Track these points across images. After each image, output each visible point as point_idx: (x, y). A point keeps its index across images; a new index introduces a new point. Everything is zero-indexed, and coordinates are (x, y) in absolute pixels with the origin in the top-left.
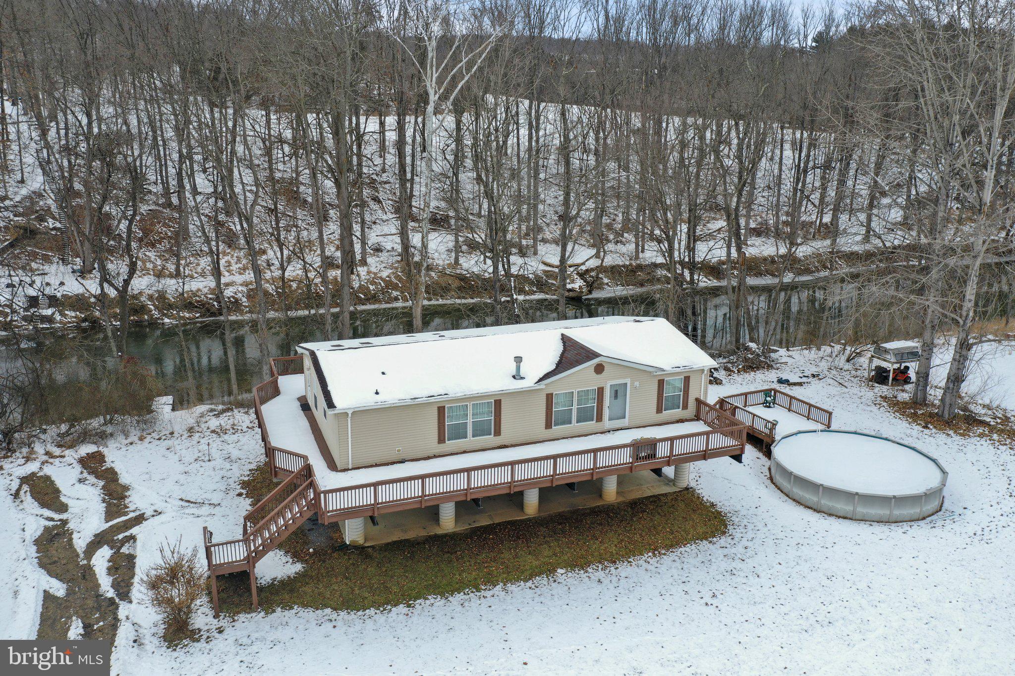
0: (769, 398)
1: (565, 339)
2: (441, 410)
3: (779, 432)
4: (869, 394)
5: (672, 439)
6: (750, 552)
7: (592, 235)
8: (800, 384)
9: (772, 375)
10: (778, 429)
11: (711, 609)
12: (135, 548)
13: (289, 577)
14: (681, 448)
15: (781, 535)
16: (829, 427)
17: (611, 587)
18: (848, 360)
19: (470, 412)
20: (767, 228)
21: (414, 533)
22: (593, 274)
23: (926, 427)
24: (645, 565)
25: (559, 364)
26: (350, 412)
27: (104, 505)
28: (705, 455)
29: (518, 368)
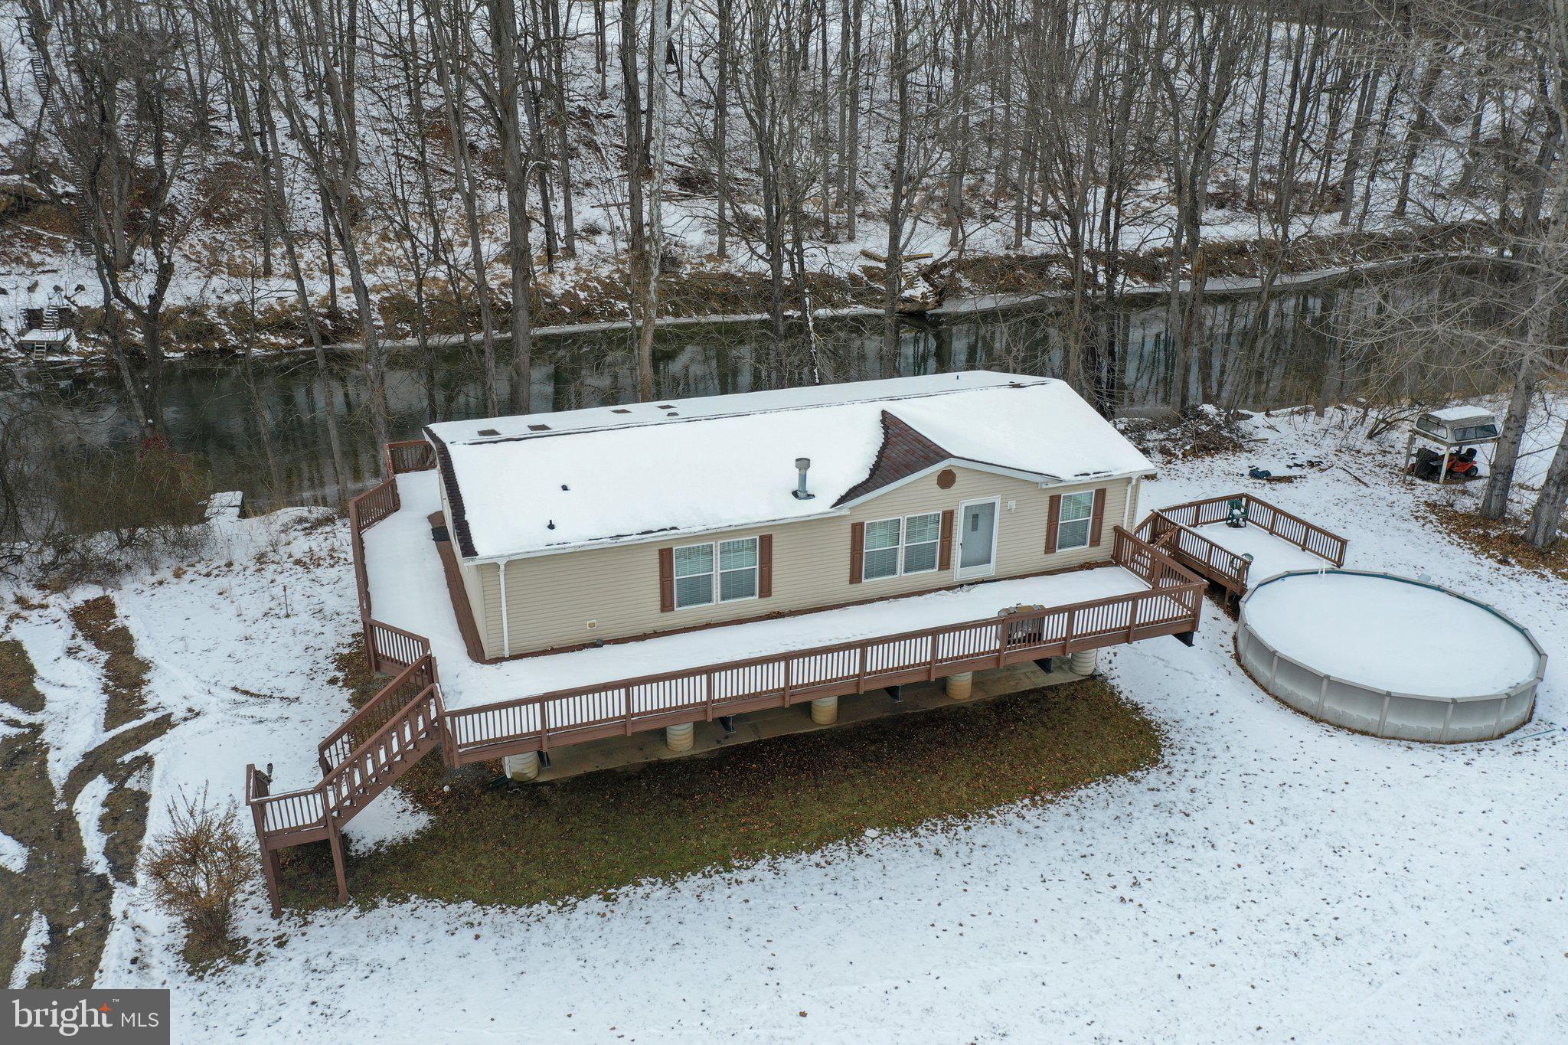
0: (1238, 510)
1: (888, 421)
2: (665, 555)
3: (1256, 574)
4: (1405, 499)
5: (1071, 610)
6: (1198, 797)
7: (945, 206)
8: (1288, 480)
9: (1242, 463)
10: (1253, 569)
11: (1130, 910)
12: (149, 779)
13: (405, 839)
14: (1085, 623)
15: (1253, 768)
16: (1339, 564)
17: (957, 864)
18: (1371, 436)
19: (717, 557)
20: (1235, 194)
21: (623, 758)
22: (945, 272)
23: (1504, 562)
24: (1017, 822)
25: (875, 470)
26: (502, 563)
27: (106, 697)
28: (1129, 634)
29: (803, 479)
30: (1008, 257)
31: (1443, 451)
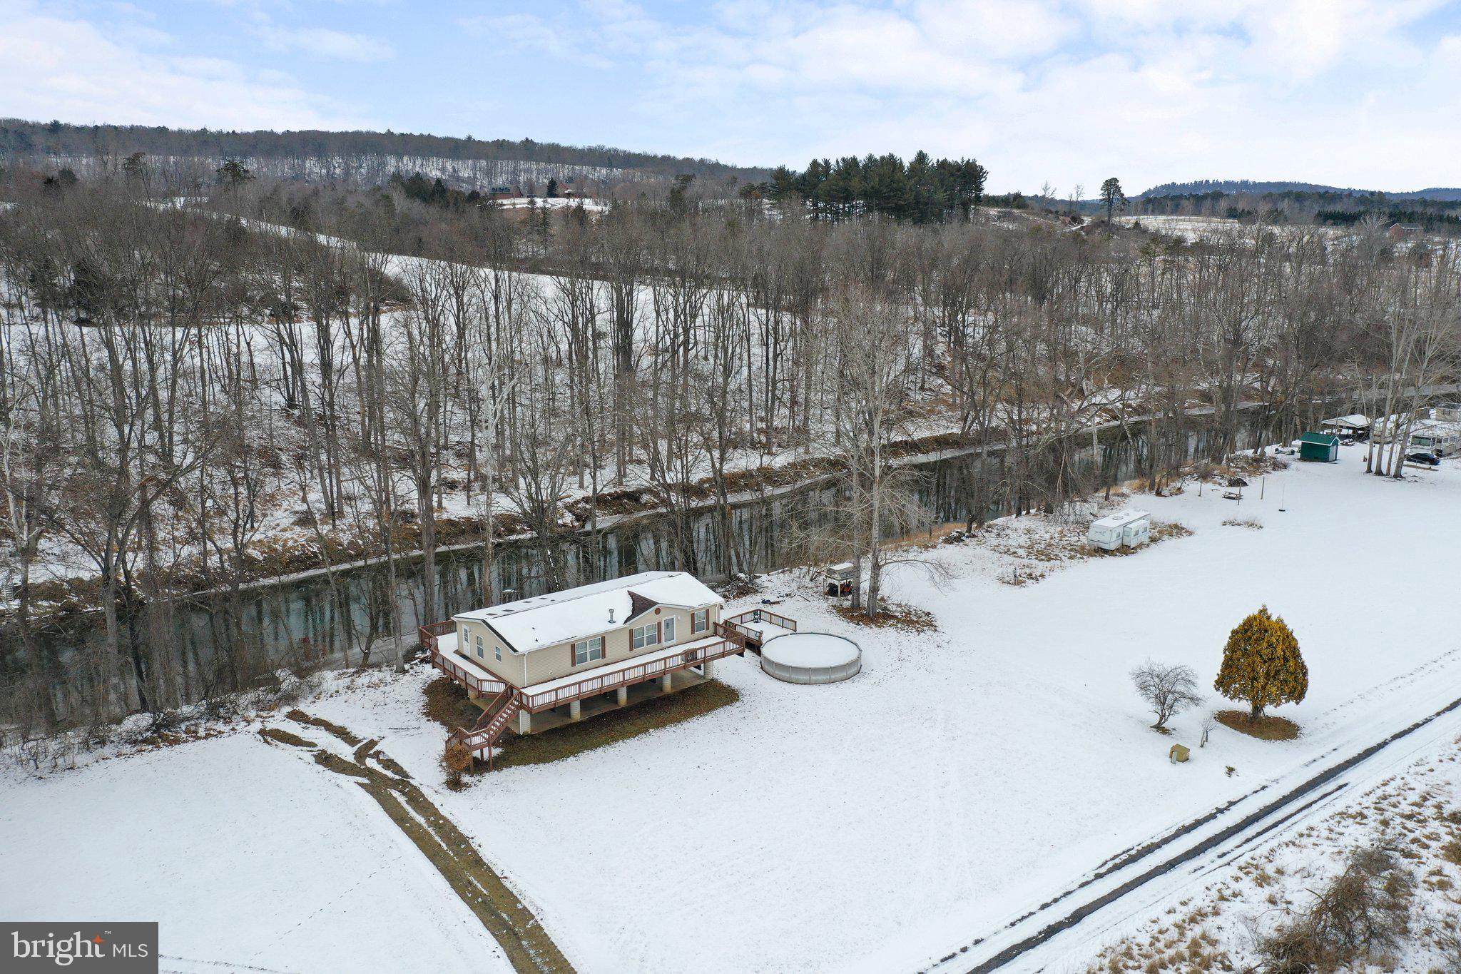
0: (757, 615)
1: (632, 595)
2: (573, 646)
3: (764, 638)
4: (824, 605)
5: (705, 648)
6: (752, 706)
8: (778, 603)
9: (758, 598)
10: (763, 635)
11: (736, 736)
12: (387, 755)
13: (498, 754)
14: (710, 652)
15: (770, 697)
16: (794, 631)
17: (681, 732)
18: (811, 580)
19: (588, 645)
21: (557, 724)
22: (580, 506)
23: (858, 624)
24: (697, 721)
25: (633, 611)
26: (524, 654)
27: (339, 738)
28: (724, 655)
29: (612, 616)
30: (616, 493)
31: (837, 583)
